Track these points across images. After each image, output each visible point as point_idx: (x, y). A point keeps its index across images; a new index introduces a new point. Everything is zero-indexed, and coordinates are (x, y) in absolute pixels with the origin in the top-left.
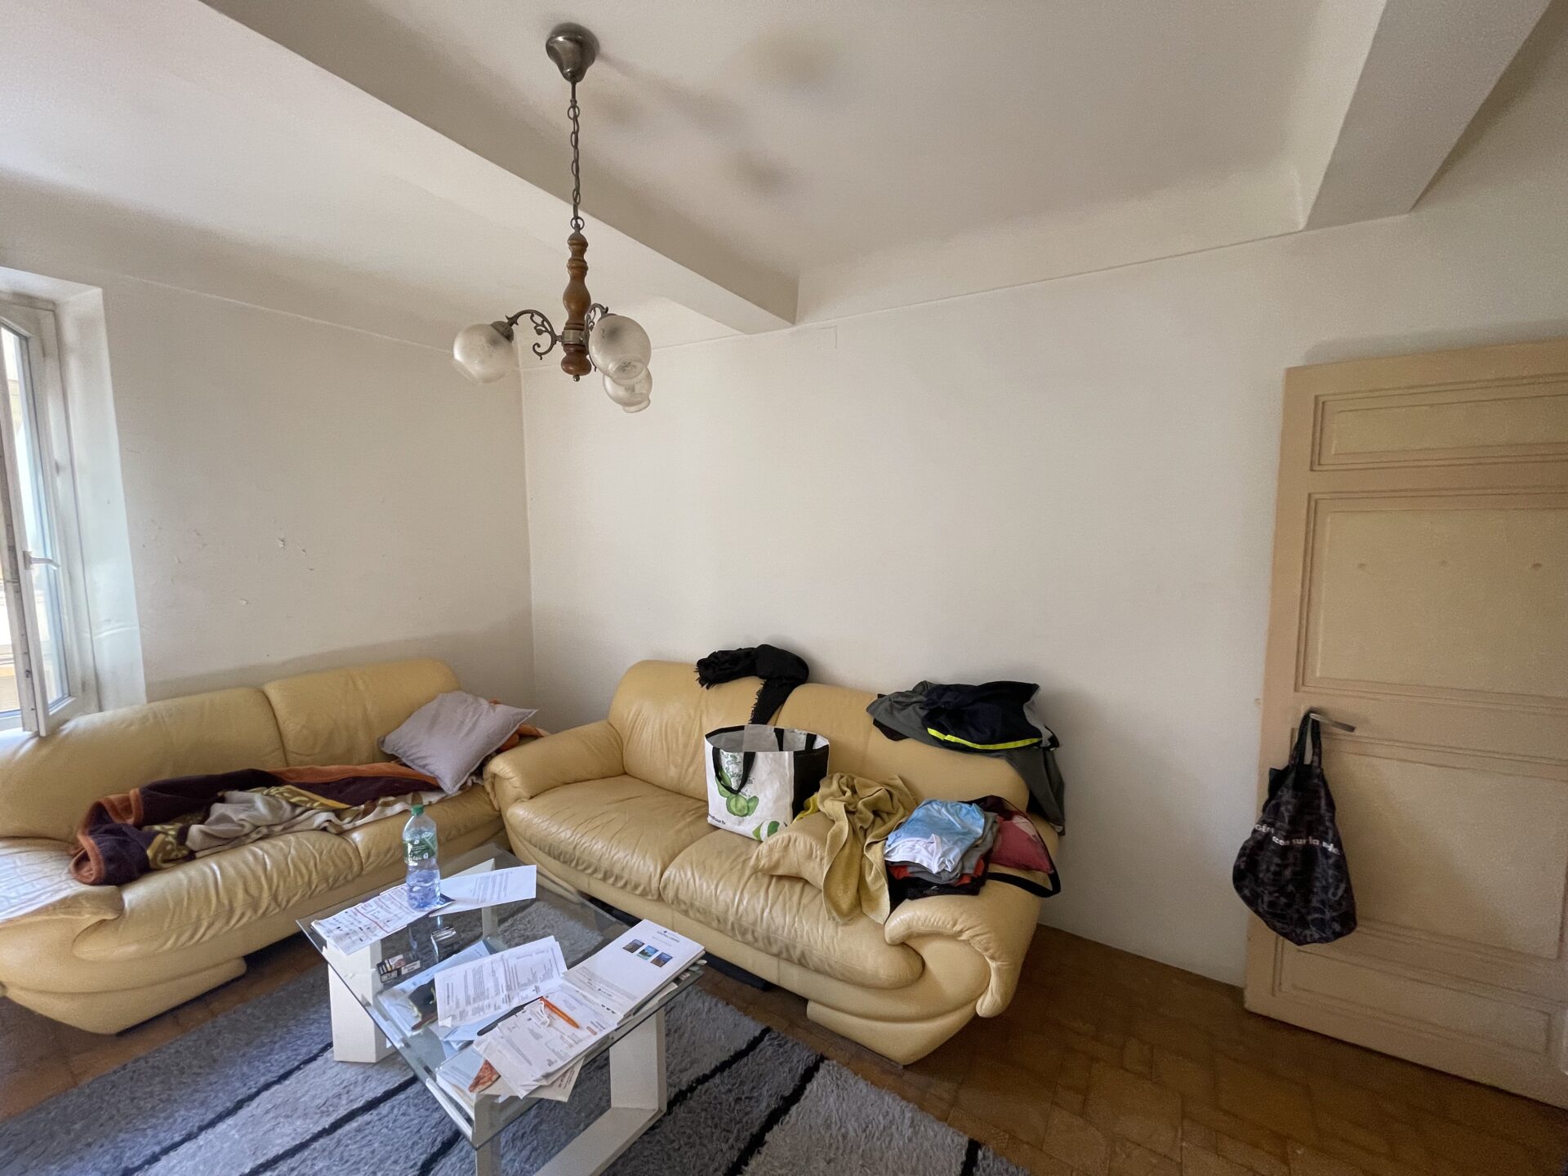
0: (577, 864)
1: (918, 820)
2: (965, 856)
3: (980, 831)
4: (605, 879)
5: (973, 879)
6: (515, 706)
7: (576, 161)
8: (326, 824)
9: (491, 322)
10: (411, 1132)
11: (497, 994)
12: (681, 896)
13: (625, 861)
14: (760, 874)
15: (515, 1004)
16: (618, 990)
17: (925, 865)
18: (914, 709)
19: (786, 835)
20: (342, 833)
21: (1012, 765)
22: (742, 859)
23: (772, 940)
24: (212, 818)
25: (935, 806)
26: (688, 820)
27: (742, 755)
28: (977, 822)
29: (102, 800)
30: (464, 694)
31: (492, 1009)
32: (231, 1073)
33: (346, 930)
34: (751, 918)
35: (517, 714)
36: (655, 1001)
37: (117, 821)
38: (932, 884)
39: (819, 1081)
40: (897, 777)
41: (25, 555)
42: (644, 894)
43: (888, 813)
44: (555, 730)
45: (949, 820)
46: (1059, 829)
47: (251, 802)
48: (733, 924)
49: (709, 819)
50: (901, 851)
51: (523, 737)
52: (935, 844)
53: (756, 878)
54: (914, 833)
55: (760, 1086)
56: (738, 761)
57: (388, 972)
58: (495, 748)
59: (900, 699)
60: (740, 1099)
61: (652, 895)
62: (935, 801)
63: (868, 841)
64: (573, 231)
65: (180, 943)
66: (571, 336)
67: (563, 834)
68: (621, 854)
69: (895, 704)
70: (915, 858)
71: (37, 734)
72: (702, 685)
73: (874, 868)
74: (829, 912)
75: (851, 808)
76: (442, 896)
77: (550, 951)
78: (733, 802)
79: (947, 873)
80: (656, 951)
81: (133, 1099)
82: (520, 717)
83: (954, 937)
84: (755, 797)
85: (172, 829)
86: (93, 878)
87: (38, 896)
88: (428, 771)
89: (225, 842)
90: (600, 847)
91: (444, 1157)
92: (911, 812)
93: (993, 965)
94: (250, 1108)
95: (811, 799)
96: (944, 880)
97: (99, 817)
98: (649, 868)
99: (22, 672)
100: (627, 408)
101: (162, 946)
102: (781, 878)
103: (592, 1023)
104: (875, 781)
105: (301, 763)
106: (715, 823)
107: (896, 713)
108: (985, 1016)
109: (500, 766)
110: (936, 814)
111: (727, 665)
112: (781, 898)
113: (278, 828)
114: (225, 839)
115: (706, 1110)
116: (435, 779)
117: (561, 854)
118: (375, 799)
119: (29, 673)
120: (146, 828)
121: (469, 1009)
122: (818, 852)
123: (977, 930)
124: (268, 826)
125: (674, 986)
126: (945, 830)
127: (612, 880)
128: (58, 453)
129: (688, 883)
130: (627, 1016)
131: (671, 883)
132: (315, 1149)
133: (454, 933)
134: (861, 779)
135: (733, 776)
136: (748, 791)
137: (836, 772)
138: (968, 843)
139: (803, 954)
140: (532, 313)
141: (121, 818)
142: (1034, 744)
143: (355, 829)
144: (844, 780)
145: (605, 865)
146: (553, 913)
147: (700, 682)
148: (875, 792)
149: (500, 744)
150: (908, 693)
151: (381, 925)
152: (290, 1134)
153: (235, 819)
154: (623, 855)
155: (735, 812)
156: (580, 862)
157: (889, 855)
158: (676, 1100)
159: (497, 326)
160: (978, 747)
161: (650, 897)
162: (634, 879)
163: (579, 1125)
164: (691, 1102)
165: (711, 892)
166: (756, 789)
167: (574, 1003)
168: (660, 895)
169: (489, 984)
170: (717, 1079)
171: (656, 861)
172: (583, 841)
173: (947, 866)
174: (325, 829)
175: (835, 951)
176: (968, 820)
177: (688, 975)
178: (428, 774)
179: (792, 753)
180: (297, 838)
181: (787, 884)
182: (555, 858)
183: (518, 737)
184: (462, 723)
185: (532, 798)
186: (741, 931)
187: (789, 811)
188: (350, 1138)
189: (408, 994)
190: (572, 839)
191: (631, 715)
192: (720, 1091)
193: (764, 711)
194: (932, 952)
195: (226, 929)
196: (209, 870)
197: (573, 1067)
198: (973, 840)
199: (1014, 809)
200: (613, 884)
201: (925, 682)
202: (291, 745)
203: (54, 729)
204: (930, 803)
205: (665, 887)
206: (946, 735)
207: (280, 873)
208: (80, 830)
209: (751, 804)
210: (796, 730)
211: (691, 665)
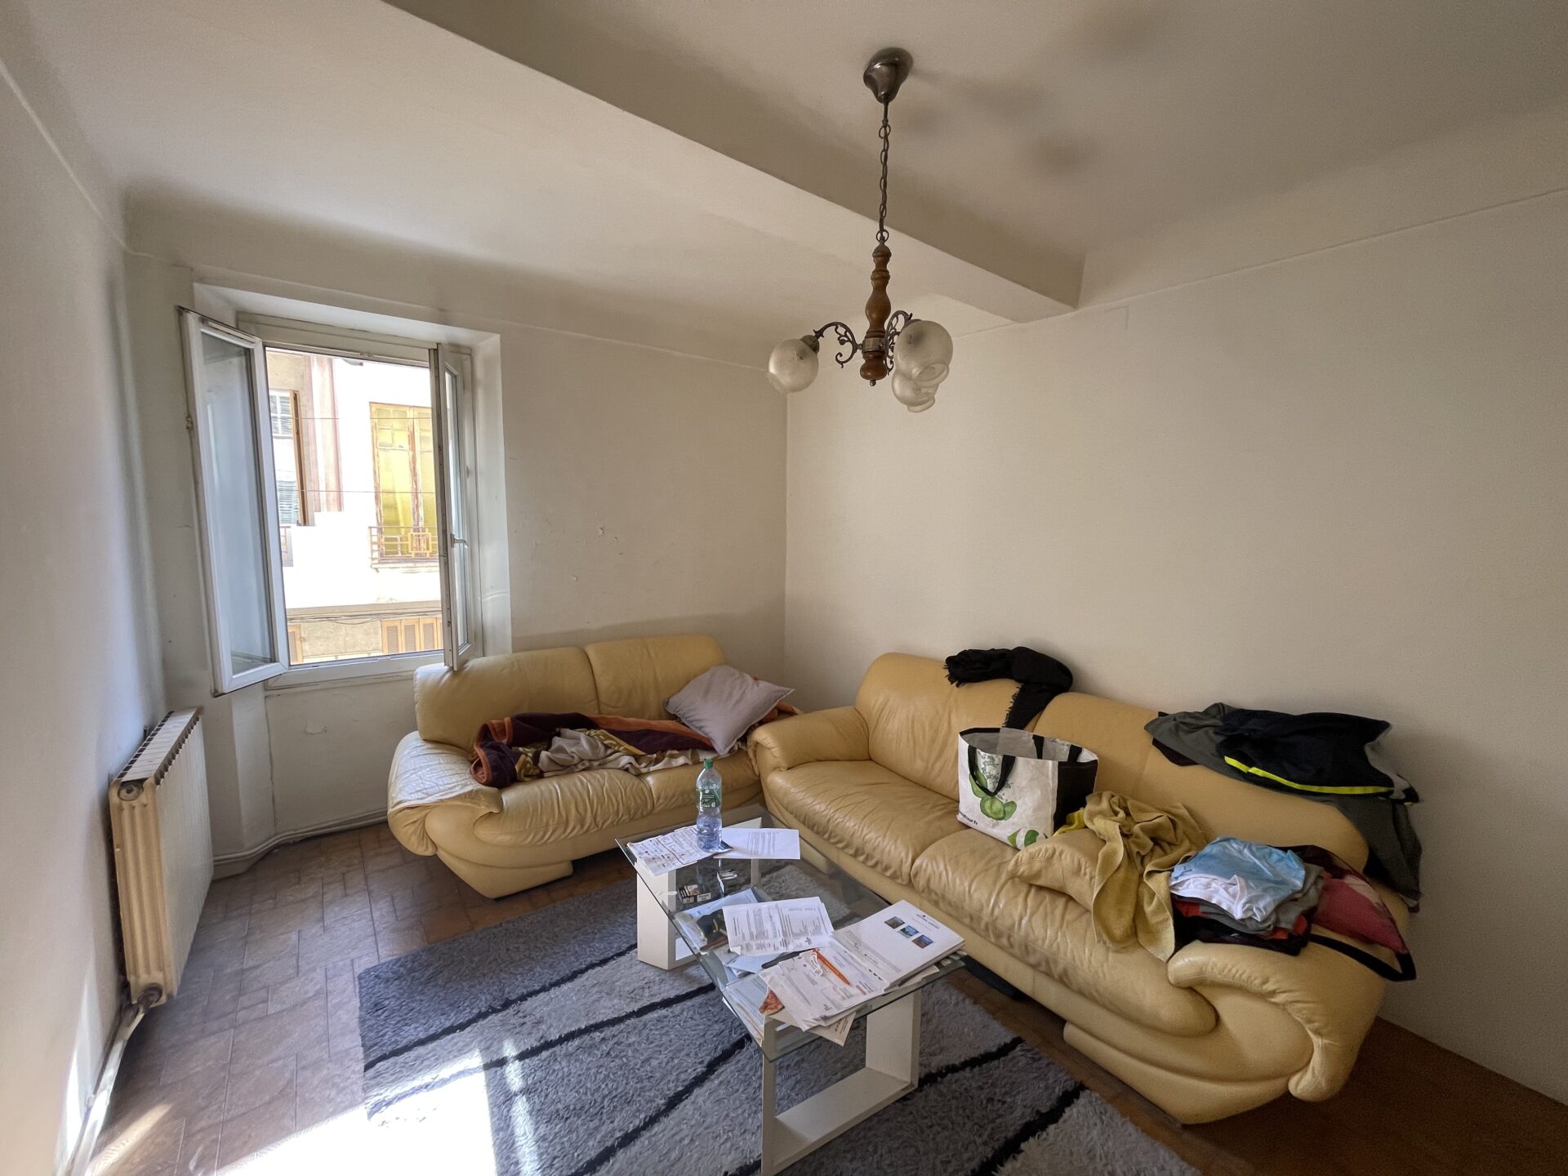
0: (830, 837)
1: (1211, 857)
2: (1280, 907)
3: (1299, 884)
4: (855, 855)
5: (1291, 936)
6: (774, 684)
7: (884, 177)
8: (628, 766)
9: (801, 337)
10: (698, 1034)
11: (775, 936)
12: (933, 885)
13: (877, 842)
14: (1017, 879)
15: (791, 949)
16: (883, 959)
17: (1224, 907)
18: (1207, 732)
19: (1050, 846)
20: (639, 775)
21: (1345, 815)
22: (997, 861)
23: (1030, 949)
24: (553, 747)
25: (1235, 845)
26: (939, 813)
27: (1001, 757)
28: (1296, 874)
29: (487, 723)
30: (732, 669)
31: (772, 948)
32: (567, 948)
33: (652, 855)
34: (1008, 922)
35: (778, 691)
36: (919, 978)
37: (497, 741)
38: (1233, 931)
39: (1079, 1108)
40: (1180, 805)
41: (452, 535)
42: (894, 877)
43: (1170, 844)
44: (808, 709)
45: (1255, 863)
46: (1413, 903)
47: (578, 739)
48: (987, 924)
49: (960, 817)
50: (1192, 886)
51: (781, 712)
52: (1238, 887)
53: (1013, 882)
54: (1208, 870)
55: (1013, 1094)
56: (996, 762)
57: (687, 897)
58: (758, 720)
59: (1188, 720)
60: (993, 1099)
61: (903, 880)
62: (1233, 839)
63: (1148, 868)
64: (878, 244)
65: (536, 840)
66: (871, 344)
67: (820, 807)
68: (872, 835)
69: (1182, 726)
70: (1211, 897)
71: (452, 668)
72: (952, 683)
73: (1156, 899)
74: (1099, 934)
75: (1125, 831)
76: (723, 843)
77: (817, 909)
78: (988, 804)
79: (1254, 922)
80: (917, 932)
81: (508, 950)
82: (780, 694)
83: (1264, 996)
84: (1013, 802)
85: (530, 752)
86: (484, 780)
87: (454, 787)
88: (703, 732)
89: (560, 768)
90: (852, 824)
91: (726, 1064)
92: (1202, 847)
93: (1318, 1042)
94: (581, 980)
95: (1076, 814)
96: (1251, 928)
97: (485, 735)
98: (900, 853)
99: (446, 623)
100: (912, 408)
101: (523, 841)
102: (1040, 888)
103: (860, 983)
104: (1152, 806)
105: (609, 714)
106: (965, 821)
107: (1181, 733)
108: (1300, 1097)
109: (762, 735)
110: (1236, 854)
111: (978, 665)
112: (1041, 908)
113: (596, 764)
114: (562, 766)
115: (957, 1099)
116: (709, 739)
117: (814, 825)
118: (664, 751)
119: (450, 623)
120: (514, 748)
121: (753, 943)
122: (1088, 870)
123: (1297, 995)
124: (590, 761)
125: (936, 970)
126: (1251, 874)
127: (862, 858)
128: (469, 462)
129: (940, 875)
130: (893, 985)
131: (923, 872)
132: (628, 1025)
133: (736, 876)
134: (1134, 801)
135: (989, 777)
136: (1005, 795)
137: (1108, 790)
138: (1284, 893)
139: (1065, 972)
140: (836, 324)
141: (498, 738)
142: (1381, 794)
143: (649, 773)
144: (1115, 799)
145: (857, 842)
146: (803, 878)
147: (949, 680)
148: (1153, 818)
149: (762, 717)
150: (1197, 715)
151: (678, 857)
152: (610, 1008)
153: (569, 751)
154: (874, 837)
155: (990, 815)
156: (833, 834)
157: (1176, 888)
158: (928, 1079)
159: (804, 339)
160: (1296, 786)
161: (899, 881)
162: (886, 861)
163: (836, 1074)
164: (942, 1086)
165: (965, 888)
166: (1013, 794)
167: (843, 962)
168: (910, 880)
169: (768, 926)
170: (967, 1073)
171: (908, 849)
172: (836, 817)
173: (1254, 914)
174: (627, 770)
175: (1104, 975)
176: (1282, 868)
177: (949, 962)
178: (703, 735)
179: (1057, 763)
180: (609, 774)
181: (1048, 897)
182: (808, 827)
183: (776, 711)
184: (730, 694)
185: (789, 769)
186: (995, 932)
187: (1050, 823)
188: (653, 1025)
189: (696, 920)
190: (826, 812)
191: (879, 702)
192: (971, 1086)
193: (1021, 716)
194: (1229, 1007)
195: (563, 836)
196: (551, 788)
197: (846, 1017)
198: (1290, 892)
199: (1346, 867)
200: (864, 862)
201: (1222, 704)
202: (603, 699)
203: (462, 664)
204: (1227, 840)
205: (916, 875)
206: (1251, 766)
207: (598, 798)
208: (475, 744)
209: (1008, 809)
210: (1058, 740)
211: (940, 661)
